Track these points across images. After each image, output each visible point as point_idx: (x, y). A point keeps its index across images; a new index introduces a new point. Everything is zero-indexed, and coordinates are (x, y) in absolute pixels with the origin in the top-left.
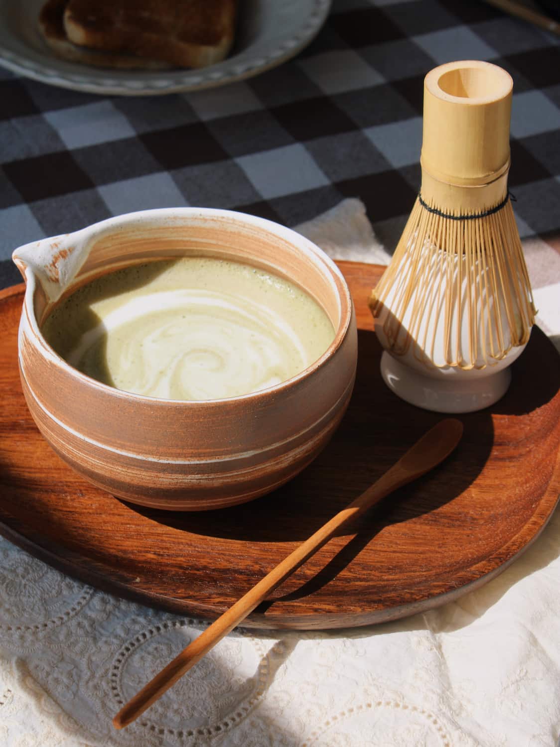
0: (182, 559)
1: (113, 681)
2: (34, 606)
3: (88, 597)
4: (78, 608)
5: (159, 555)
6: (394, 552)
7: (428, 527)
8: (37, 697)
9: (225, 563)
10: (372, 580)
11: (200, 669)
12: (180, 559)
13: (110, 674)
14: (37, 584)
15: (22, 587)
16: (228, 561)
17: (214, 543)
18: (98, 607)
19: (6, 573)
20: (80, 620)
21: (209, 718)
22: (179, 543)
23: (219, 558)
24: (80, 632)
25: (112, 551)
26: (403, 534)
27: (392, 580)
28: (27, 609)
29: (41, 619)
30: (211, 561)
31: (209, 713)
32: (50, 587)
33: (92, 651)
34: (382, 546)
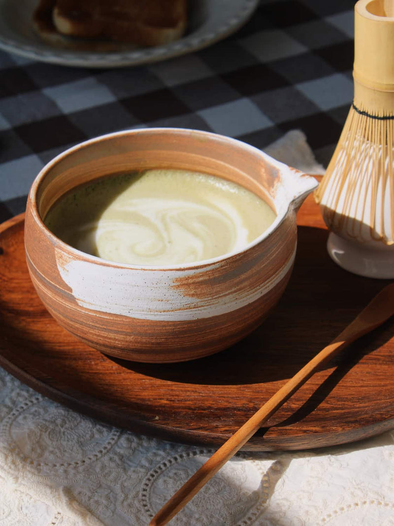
0: (190, 402)
1: (143, 500)
2: (72, 448)
3: (116, 438)
4: (109, 447)
5: (171, 401)
6: (362, 386)
7: (386, 367)
8: (82, 516)
9: (226, 404)
10: (346, 408)
11: (213, 487)
12: (188, 402)
13: (140, 495)
14: (73, 431)
15: (62, 434)
16: (227, 401)
17: (215, 389)
18: (125, 445)
19: (47, 424)
20: (111, 455)
21: (225, 522)
23: (220, 400)
24: (113, 465)
25: (132, 400)
26: (367, 373)
27: (363, 407)
28: (67, 451)
29: (80, 457)
30: (214, 403)
31: (225, 519)
32: (84, 432)
33: (124, 479)
34: (351, 382)
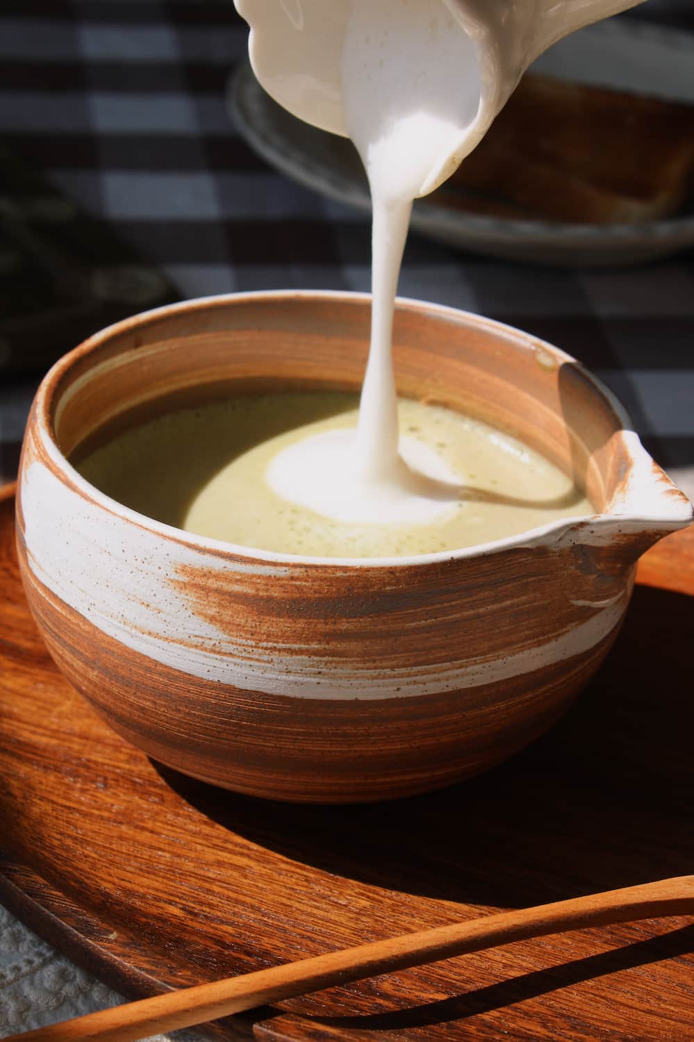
0: (230, 929)
5: (191, 913)
6: (649, 1012)
12: (225, 928)
18: (47, 984)
22: (237, 901)
26: (680, 985)
30: (283, 945)
34: (629, 996)
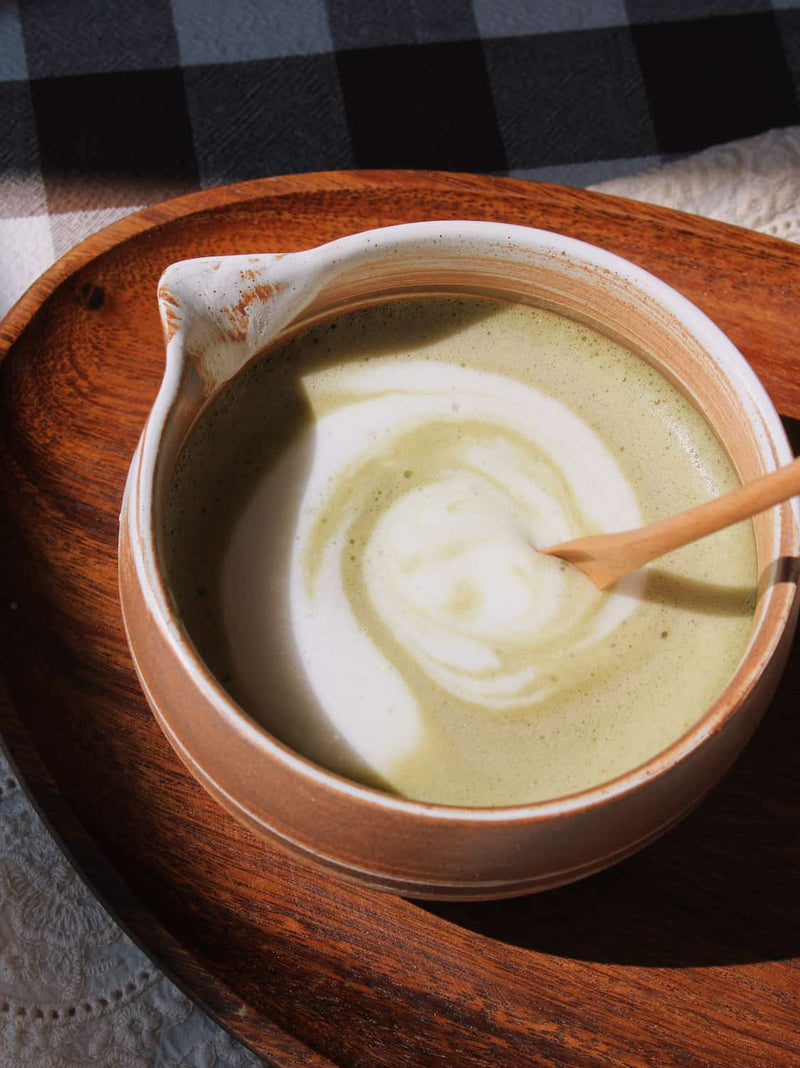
0: (349, 947)
2: (63, 960)
4: (140, 987)
6: (746, 1033)
9: (424, 979)
12: (343, 945)
15: (53, 911)
16: (430, 972)
19: (32, 873)
20: (137, 1014)
23: (416, 962)
25: (226, 896)
28: (49, 965)
29: (68, 994)
30: (399, 967)
34: (728, 1012)
